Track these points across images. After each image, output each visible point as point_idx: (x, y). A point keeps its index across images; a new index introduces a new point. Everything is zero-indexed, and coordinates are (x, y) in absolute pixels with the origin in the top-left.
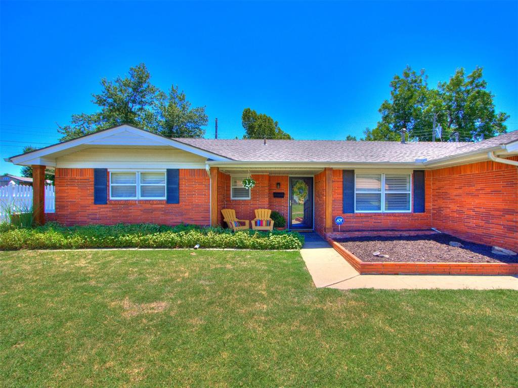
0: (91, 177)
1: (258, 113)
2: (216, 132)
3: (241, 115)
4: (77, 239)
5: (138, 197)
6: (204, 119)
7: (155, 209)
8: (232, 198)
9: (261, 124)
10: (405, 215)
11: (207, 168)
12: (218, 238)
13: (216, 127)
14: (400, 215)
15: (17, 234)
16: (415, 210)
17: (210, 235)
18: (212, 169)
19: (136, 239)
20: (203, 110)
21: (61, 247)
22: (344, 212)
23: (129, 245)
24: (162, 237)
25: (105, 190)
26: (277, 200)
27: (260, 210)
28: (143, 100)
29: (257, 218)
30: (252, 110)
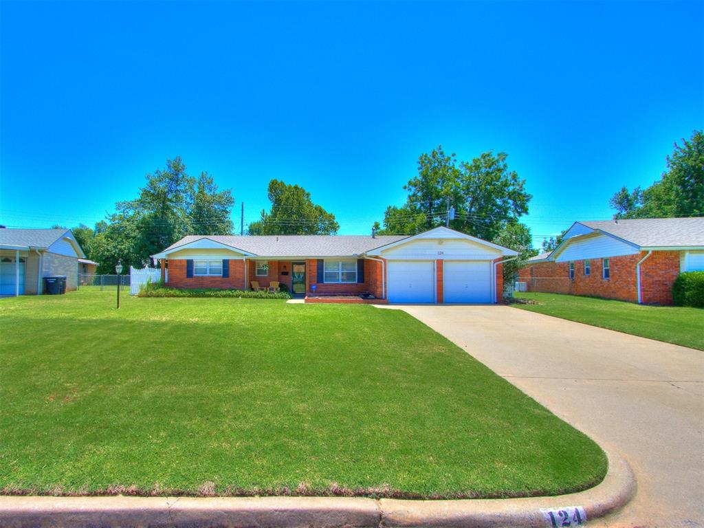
0: (186, 264)
1: (287, 184)
2: (242, 215)
3: (267, 187)
4: (186, 293)
5: (208, 274)
6: (230, 201)
7: (218, 281)
8: (257, 275)
9: (289, 198)
10: (352, 284)
11: (244, 260)
12: (250, 293)
13: (242, 210)
14: (350, 284)
15: (161, 291)
16: (358, 282)
17: (246, 292)
18: (246, 260)
19: (212, 294)
20: (229, 192)
21: (180, 297)
22: (318, 282)
23: (209, 296)
24: (224, 293)
25: (192, 271)
26: (283, 276)
27: (273, 282)
28: (178, 188)
29: (271, 287)
30: (279, 181)
